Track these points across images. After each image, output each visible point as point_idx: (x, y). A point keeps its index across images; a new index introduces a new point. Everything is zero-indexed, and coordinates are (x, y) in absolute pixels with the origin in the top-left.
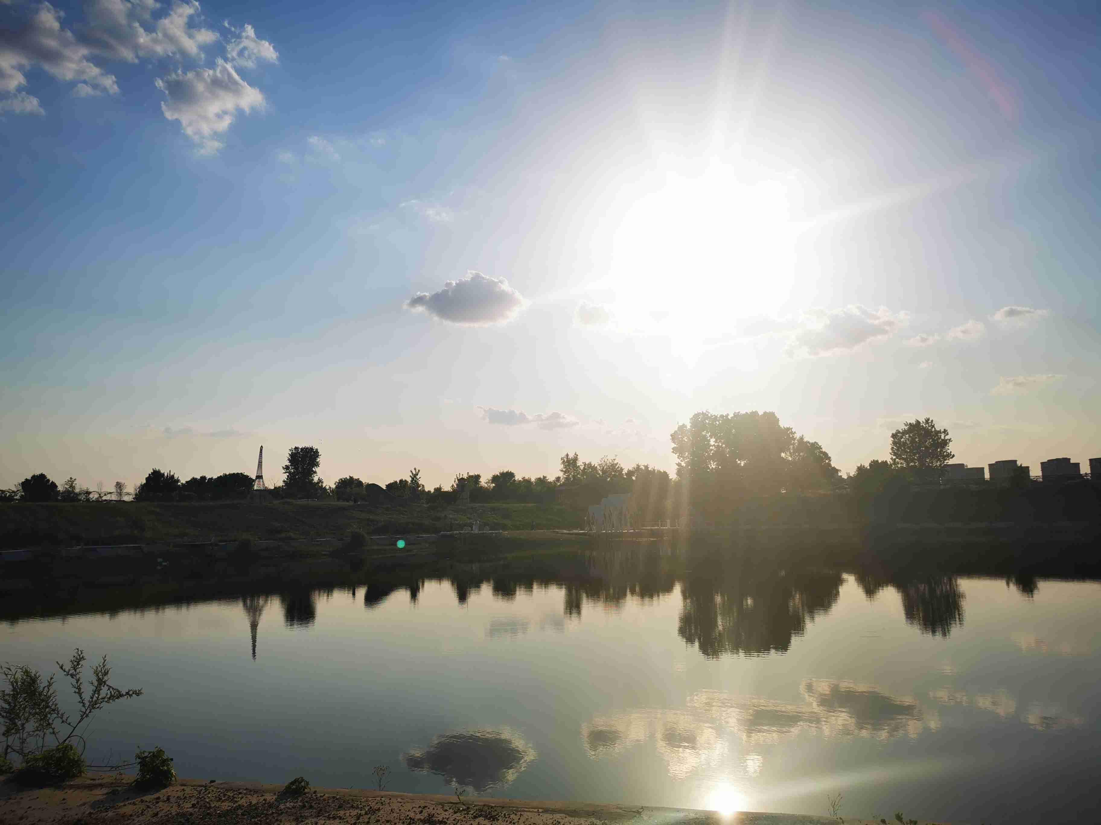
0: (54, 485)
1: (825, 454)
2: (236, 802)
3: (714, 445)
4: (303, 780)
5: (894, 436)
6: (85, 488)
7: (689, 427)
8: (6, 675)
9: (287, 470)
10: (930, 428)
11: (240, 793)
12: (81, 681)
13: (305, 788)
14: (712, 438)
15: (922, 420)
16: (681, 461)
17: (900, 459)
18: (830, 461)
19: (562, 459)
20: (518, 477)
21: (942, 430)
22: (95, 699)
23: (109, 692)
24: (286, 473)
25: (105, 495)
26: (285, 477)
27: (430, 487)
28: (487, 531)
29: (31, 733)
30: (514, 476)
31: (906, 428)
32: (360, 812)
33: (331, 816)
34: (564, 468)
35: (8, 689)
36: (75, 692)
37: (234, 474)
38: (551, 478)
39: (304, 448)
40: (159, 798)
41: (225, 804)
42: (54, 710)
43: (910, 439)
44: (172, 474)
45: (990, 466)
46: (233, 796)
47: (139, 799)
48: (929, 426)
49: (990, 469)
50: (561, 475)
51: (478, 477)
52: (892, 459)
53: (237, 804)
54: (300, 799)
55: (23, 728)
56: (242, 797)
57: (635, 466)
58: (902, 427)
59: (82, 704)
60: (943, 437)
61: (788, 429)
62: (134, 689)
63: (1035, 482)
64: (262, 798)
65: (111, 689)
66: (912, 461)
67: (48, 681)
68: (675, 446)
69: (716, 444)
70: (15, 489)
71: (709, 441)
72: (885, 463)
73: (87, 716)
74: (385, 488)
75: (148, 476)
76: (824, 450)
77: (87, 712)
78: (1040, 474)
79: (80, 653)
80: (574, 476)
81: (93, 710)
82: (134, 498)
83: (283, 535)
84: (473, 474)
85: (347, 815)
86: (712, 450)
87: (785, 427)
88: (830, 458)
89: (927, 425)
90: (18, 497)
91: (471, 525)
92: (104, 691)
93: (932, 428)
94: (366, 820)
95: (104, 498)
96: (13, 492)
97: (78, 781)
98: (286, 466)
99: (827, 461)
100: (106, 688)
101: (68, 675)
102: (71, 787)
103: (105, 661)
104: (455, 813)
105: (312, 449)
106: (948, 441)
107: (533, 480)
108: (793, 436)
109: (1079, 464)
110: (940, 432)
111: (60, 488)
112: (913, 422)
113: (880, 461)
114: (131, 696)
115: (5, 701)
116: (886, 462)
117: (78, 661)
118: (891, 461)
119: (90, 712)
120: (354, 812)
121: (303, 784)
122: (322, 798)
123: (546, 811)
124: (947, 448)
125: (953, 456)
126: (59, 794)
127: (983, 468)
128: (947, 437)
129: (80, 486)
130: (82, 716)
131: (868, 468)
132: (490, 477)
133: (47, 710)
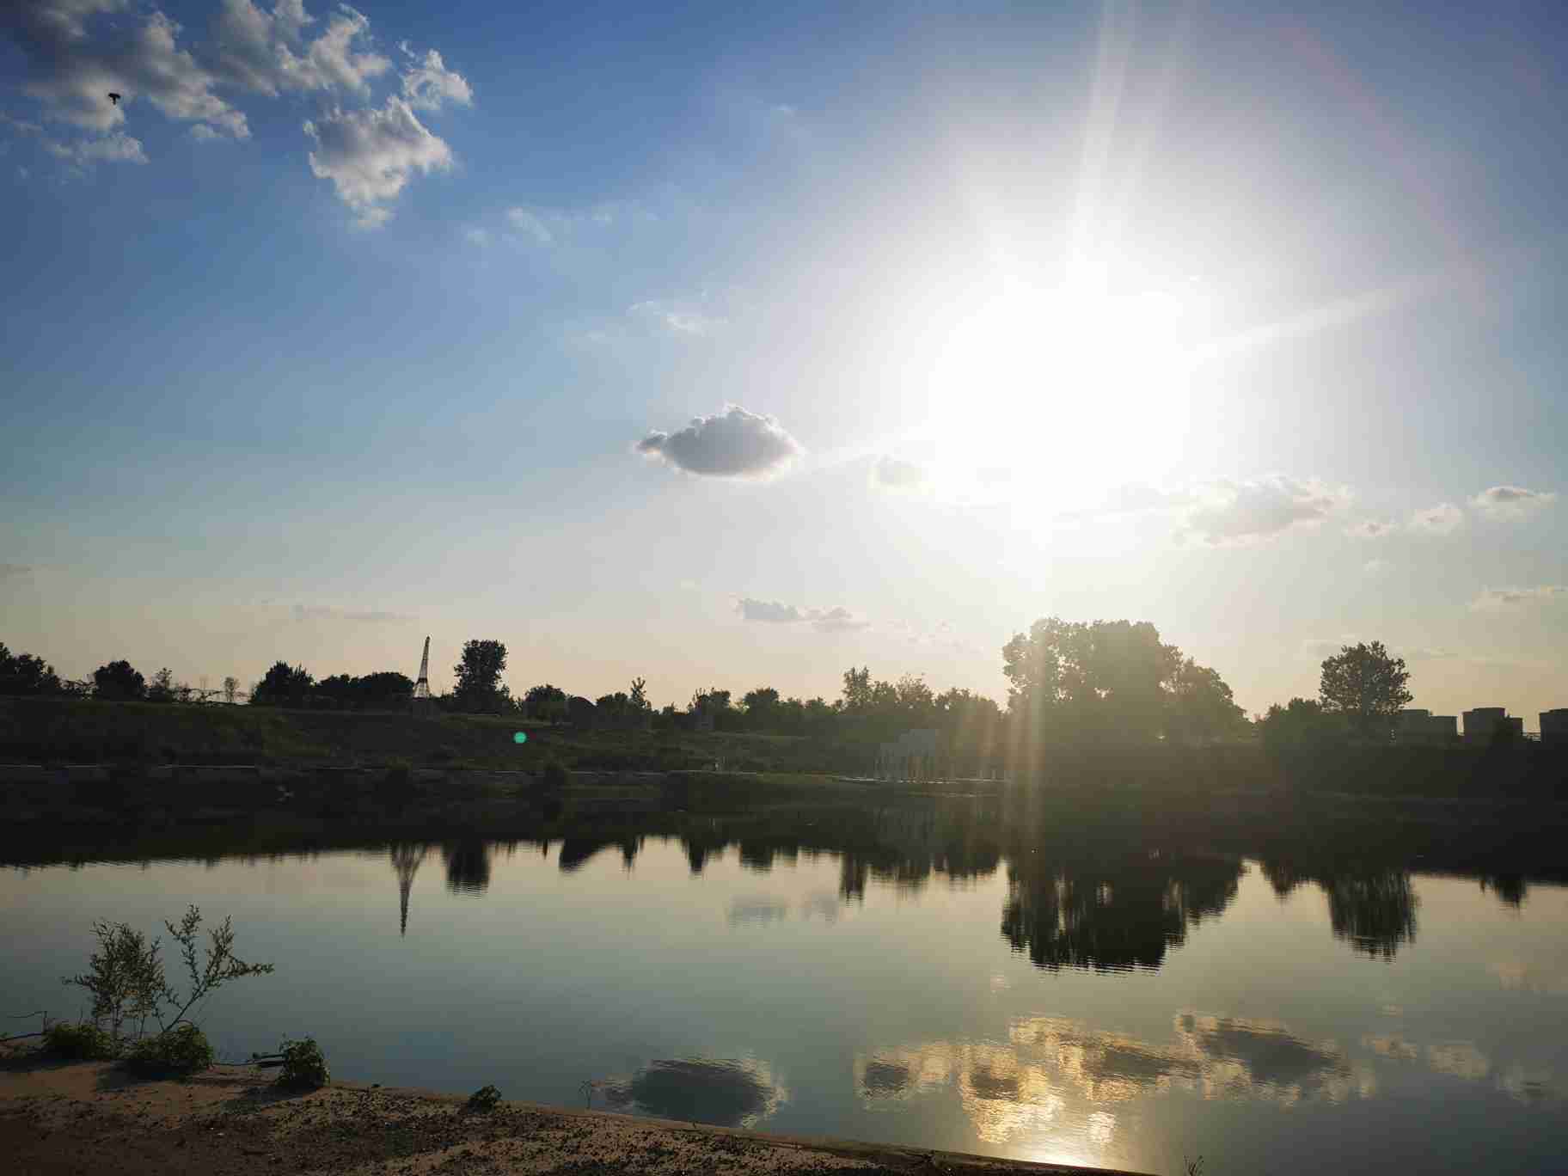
0: (139, 678)
1: (1225, 686)
2: (409, 1112)
3: (1063, 666)
4: (493, 1090)
5: (1325, 665)
6: (183, 684)
7: (1028, 638)
8: (100, 934)
9: (460, 671)
10: (1379, 656)
11: (413, 1102)
12: (194, 948)
13: (495, 1101)
14: (1061, 655)
15: (1368, 643)
16: (1016, 686)
17: (1333, 699)
18: (1231, 696)
19: (845, 676)
20: (783, 698)
21: (1396, 661)
22: (212, 973)
23: (231, 966)
24: (459, 675)
25: (210, 695)
26: (457, 681)
27: (658, 706)
28: (736, 772)
29: (129, 1014)
30: (777, 697)
31: (1345, 654)
32: (566, 1134)
33: (530, 1136)
34: (848, 688)
35: (102, 953)
36: (187, 963)
37: (387, 673)
38: (829, 701)
39: (485, 643)
40: (309, 1102)
41: (392, 1114)
42: (158, 985)
43: (1349, 671)
44: (302, 669)
45: (1466, 715)
46: (403, 1106)
47: (284, 1102)
48: (1378, 654)
49: (1465, 719)
50: (844, 697)
51: (726, 694)
52: (1321, 698)
53: (409, 1116)
54: (490, 1113)
55: (119, 1007)
56: (416, 1108)
57: (950, 690)
58: (1338, 653)
59: (194, 979)
60: (1397, 670)
61: (1173, 648)
62: (264, 964)
63: (1529, 742)
64: (441, 1111)
65: (234, 961)
66: (1352, 702)
67: (152, 946)
68: (1009, 664)
69: (1067, 665)
70: (87, 681)
71: (1057, 660)
72: (1311, 704)
73: (201, 995)
74: (595, 704)
75: (269, 670)
76: (1222, 681)
77: (202, 990)
78: (1537, 729)
79: (195, 910)
80: (861, 700)
81: (208, 988)
82: (250, 701)
83: (452, 763)
84: (720, 690)
85: (552, 1136)
86: (1060, 672)
87: (1167, 644)
88: (1231, 692)
89: (1375, 653)
90: (90, 692)
91: (713, 762)
92: (225, 964)
93: (1382, 656)
94: (575, 1145)
95: (208, 699)
96: (85, 684)
97: (207, 1075)
98: (459, 666)
99: (1226, 697)
100: (227, 959)
101: (178, 939)
102: (197, 1082)
103: (228, 923)
104: (689, 1142)
105: (495, 644)
106: (1404, 676)
107: (804, 702)
108: (1178, 659)
110: (1392, 663)
111: (148, 683)
112: (1355, 646)
113: (1304, 701)
114: (259, 971)
115: (97, 968)
116: (1314, 701)
117: (191, 922)
118: (1320, 701)
119: (205, 990)
120: (560, 1134)
121: (493, 1095)
122: (517, 1115)
123: (806, 1148)
124: (1402, 686)
125: (1412, 698)
126: (183, 1089)
127: (1454, 719)
128: (1403, 671)
129: (176, 680)
130: (194, 995)
131: (1287, 709)
132: (743, 696)
133: (150, 984)
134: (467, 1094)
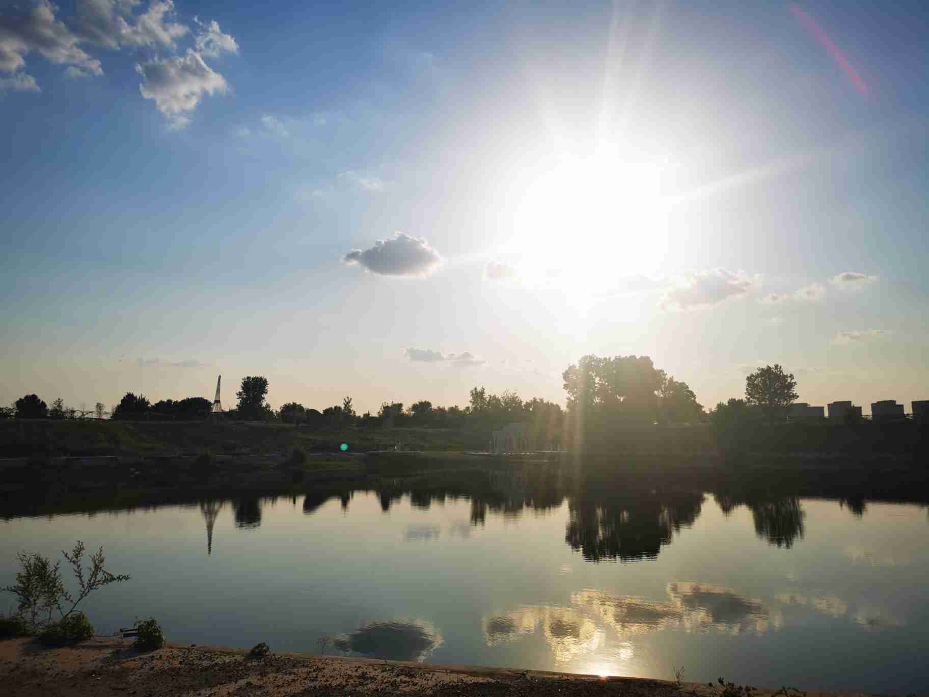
0: (43, 404)
1: (691, 393)
3: (598, 383)
4: (264, 645)
5: (748, 379)
6: (70, 408)
7: (577, 367)
8: (22, 560)
9: (240, 395)
10: (778, 373)
11: (216, 654)
12: (81, 567)
13: (266, 652)
14: (596, 377)
15: (772, 366)
16: (571, 396)
17: (753, 398)
18: (695, 398)
19: (471, 392)
20: (434, 406)
21: (789, 375)
22: (92, 581)
23: (104, 577)
24: (239, 398)
25: (87, 414)
26: (238, 401)
27: (360, 413)
28: (407, 451)
29: (41, 608)
30: (431, 406)
31: (759, 372)
32: (309, 670)
33: (287, 672)
34: (472, 399)
35: (23, 572)
36: (76, 576)
37: (196, 398)
38: (462, 408)
39: (255, 378)
40: (153, 657)
41: (204, 662)
42: (59, 590)
43: (762, 381)
44: (143, 397)
45: (829, 405)
46: (210, 657)
47: (138, 657)
48: (778, 371)
49: (829, 408)
50: (470, 405)
51: (401, 405)
52: (746, 398)
53: (214, 662)
54: (263, 659)
55: (35, 604)
56: (218, 658)
57: (532, 399)
58: (755, 372)
59: (81, 586)
60: (789, 381)
61: (661, 371)
62: (124, 575)
63: (866, 420)
64: (233, 659)
65: (105, 574)
66: (763, 399)
67: (55, 567)
68: (566, 383)
69: (600, 382)
71: (595, 379)
72: (741, 401)
73: (86, 595)
74: (322, 413)
75: (123, 398)
76: (690, 389)
77: (86, 592)
78: (870, 413)
79: (80, 544)
80: (481, 407)
81: (90, 590)
82: (111, 417)
83: (236, 451)
84: (396, 403)
85: (300, 672)
86: (597, 387)
87: (658, 369)
88: (695, 395)
89: (776, 371)
90: (13, 414)
91: (394, 446)
92: (100, 576)
93: (781, 373)
94: (315, 676)
95: (86, 416)
96: (10, 409)
97: (88, 643)
98: (239, 392)
99: (692, 399)
100: (101, 573)
101: (71, 561)
102: (84, 647)
103: (101, 551)
104: (383, 671)
105: (261, 378)
106: (793, 384)
107: (447, 409)
108: (664, 378)
109: (902, 406)
110: (787, 376)
111: (49, 407)
112: (765, 367)
113: (737, 400)
114: (121, 579)
115: (21, 581)
116: (742, 400)
117: (78, 551)
118: (745, 399)
119: (88, 592)
120: (305, 670)
121: (264, 648)
122: (279, 659)
123: (453, 672)
124: (793, 390)
125: (798, 397)
126: (75, 652)
127: (823, 408)
128: (793, 381)
129: (67, 405)
130: (82, 595)
131: (727, 405)
132: (411, 406)
133: (55, 589)
134: (248, 648)
